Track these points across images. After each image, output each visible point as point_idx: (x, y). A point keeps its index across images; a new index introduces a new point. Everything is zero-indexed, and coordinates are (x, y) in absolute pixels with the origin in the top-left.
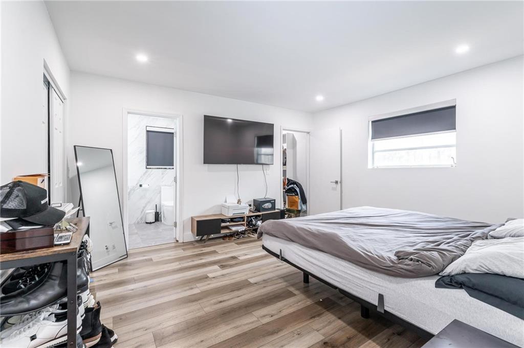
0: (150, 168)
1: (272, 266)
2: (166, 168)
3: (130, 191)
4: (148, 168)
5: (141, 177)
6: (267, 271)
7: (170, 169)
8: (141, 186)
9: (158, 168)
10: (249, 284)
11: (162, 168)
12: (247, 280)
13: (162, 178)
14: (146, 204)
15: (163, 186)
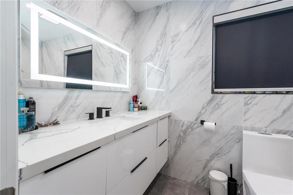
0: (221, 93)
2: (254, 93)
3: (187, 128)
4: (217, 93)
5: (203, 108)
7: (264, 93)
8: (202, 122)
9: (236, 93)
11: (244, 93)
13: (245, 113)
14: (212, 158)
15: (246, 129)
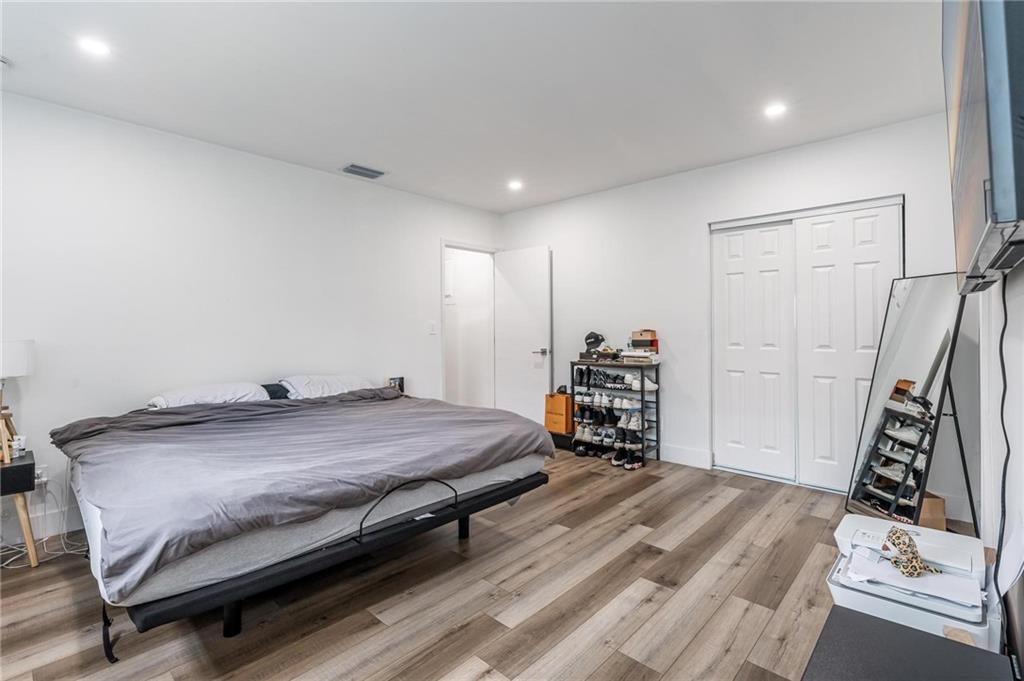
1: (544, 566)
6: (548, 551)
10: (563, 521)
12: (572, 528)
